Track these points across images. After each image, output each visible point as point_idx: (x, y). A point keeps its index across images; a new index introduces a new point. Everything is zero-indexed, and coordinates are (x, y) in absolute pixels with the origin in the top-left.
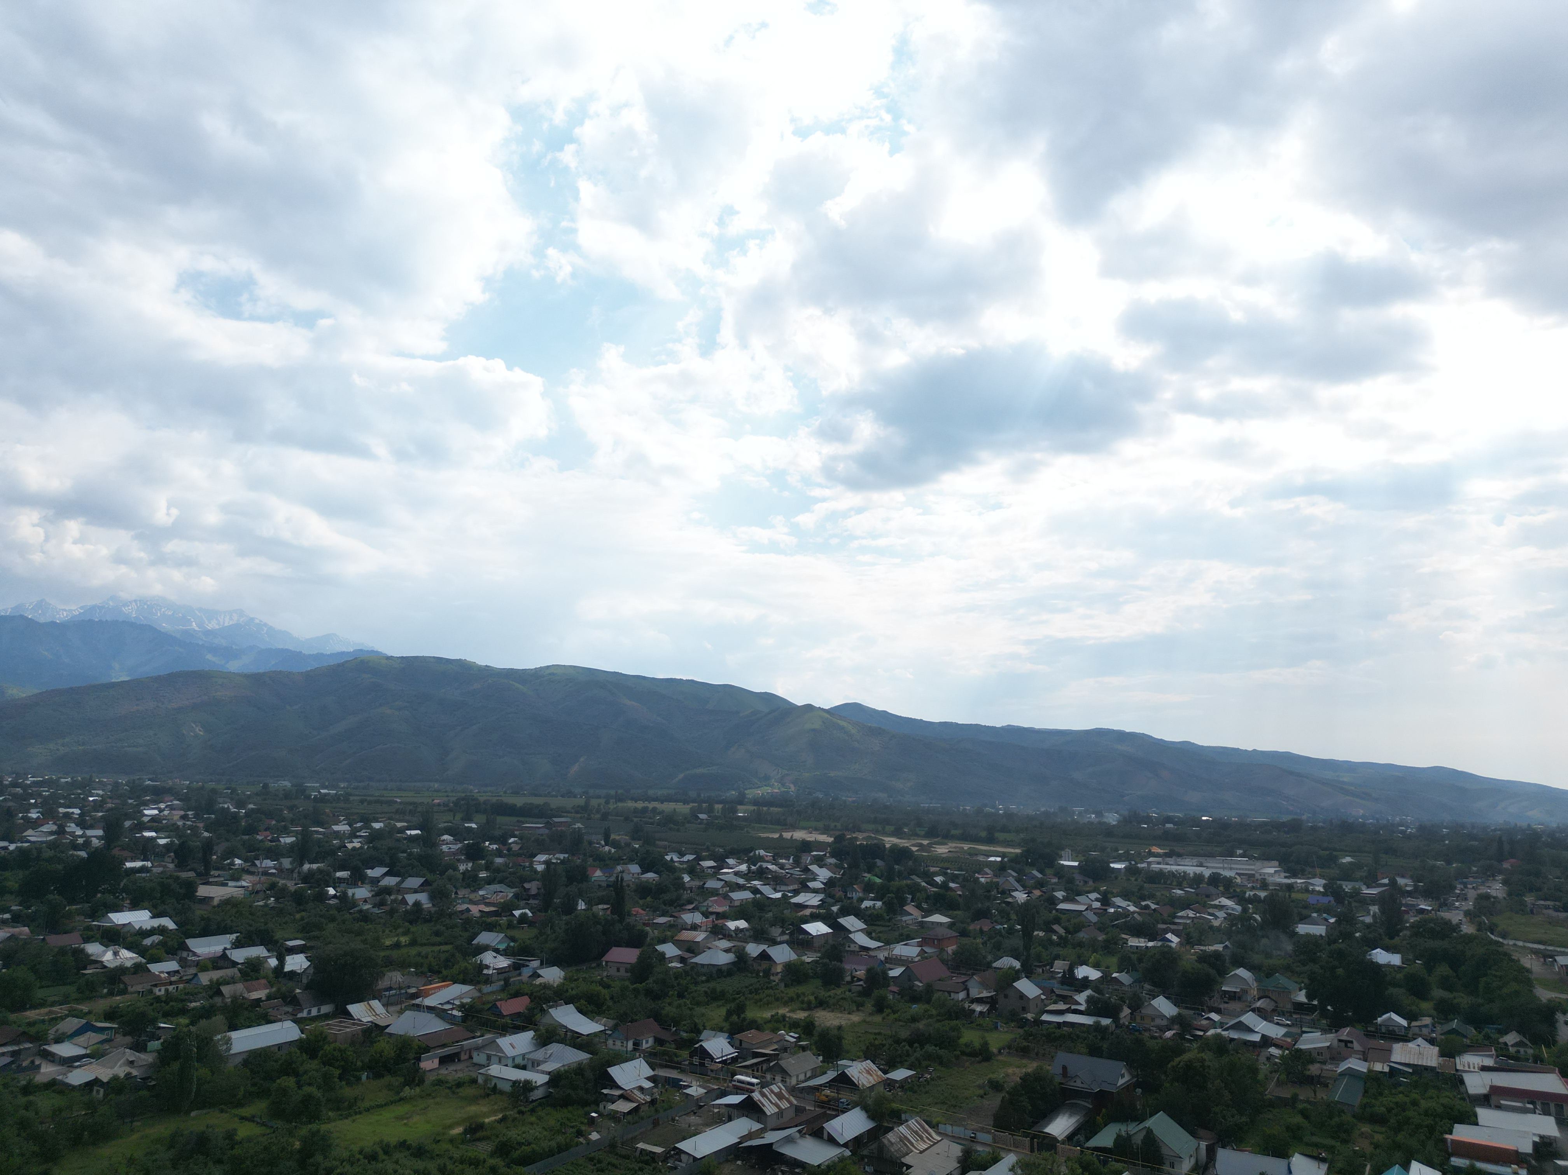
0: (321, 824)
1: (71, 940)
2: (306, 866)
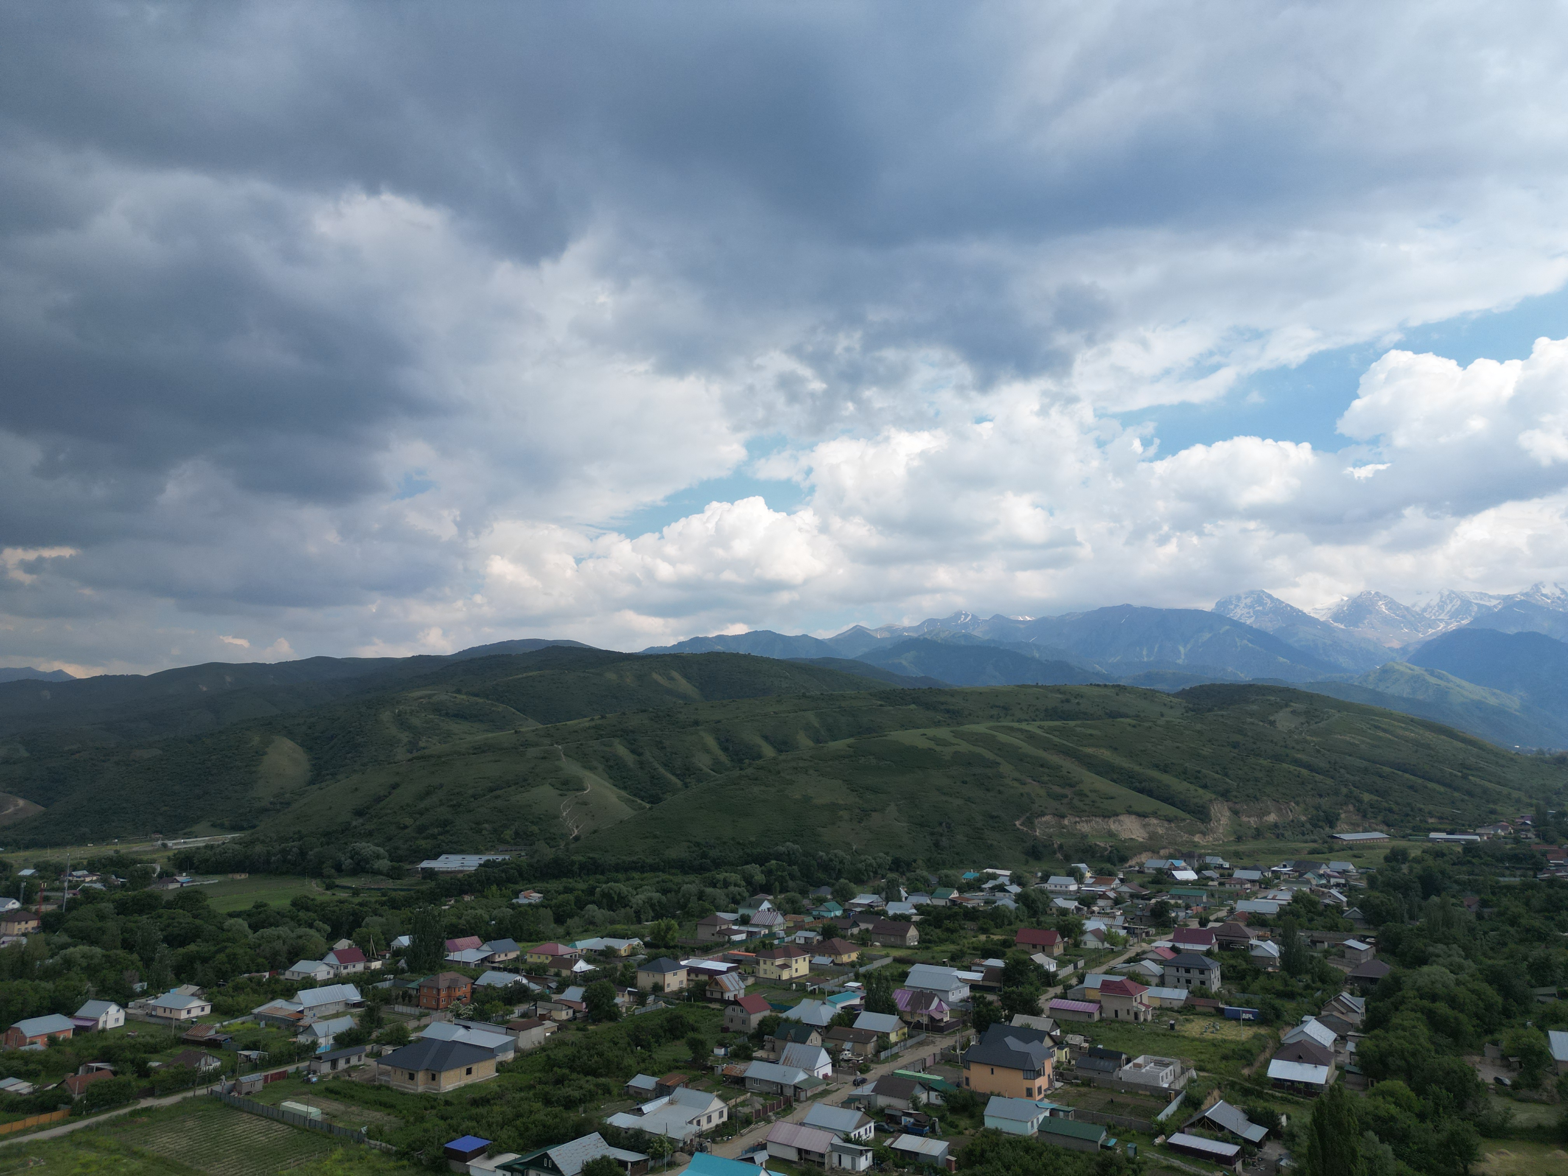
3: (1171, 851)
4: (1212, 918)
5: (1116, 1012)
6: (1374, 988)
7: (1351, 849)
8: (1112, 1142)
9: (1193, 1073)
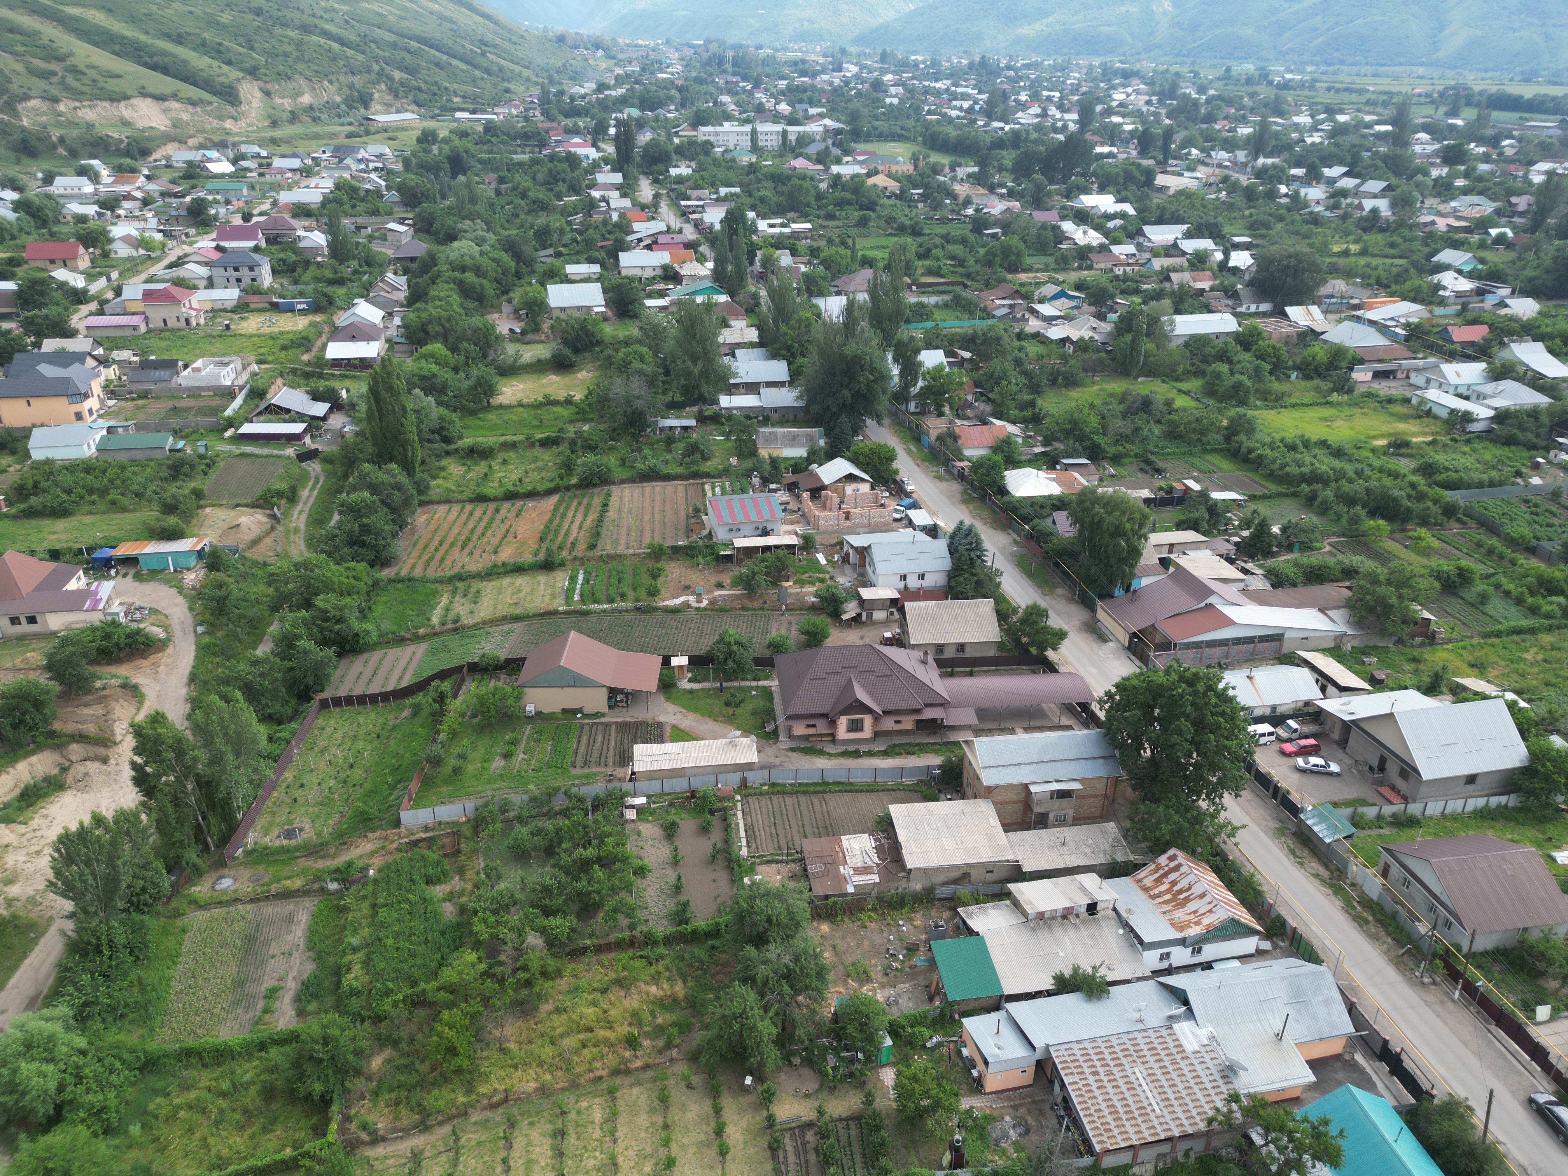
0: (1281, 114)
1: (1050, 217)
2: (1261, 161)
3: (201, 140)
4: (255, 212)
5: (165, 321)
6: (414, 266)
7: (386, 131)
8: (181, 444)
9: (255, 367)
